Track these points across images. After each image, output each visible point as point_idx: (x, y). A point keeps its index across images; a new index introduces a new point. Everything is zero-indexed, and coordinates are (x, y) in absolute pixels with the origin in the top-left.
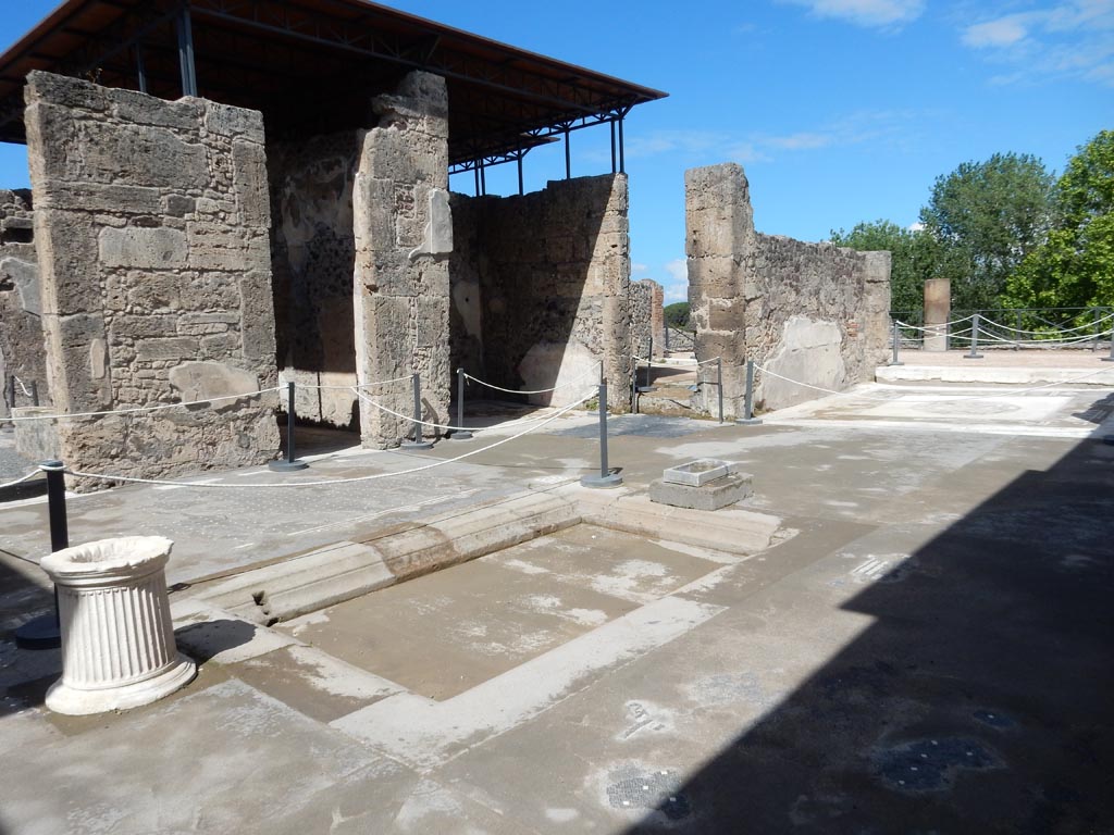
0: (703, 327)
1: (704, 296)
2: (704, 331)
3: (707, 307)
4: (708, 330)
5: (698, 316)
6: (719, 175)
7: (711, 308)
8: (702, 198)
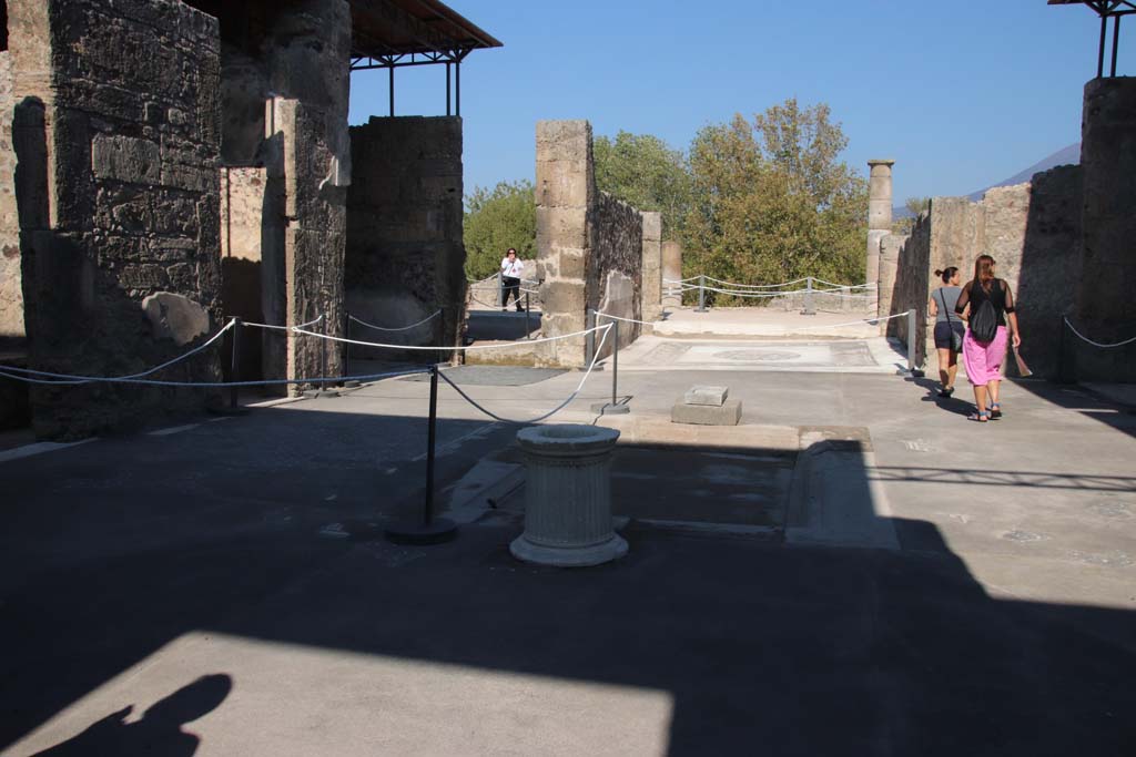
0: (553, 274)
1: (554, 245)
2: (553, 280)
3: (557, 256)
4: (558, 278)
5: (547, 264)
6: (573, 129)
7: (562, 256)
8: (555, 150)
